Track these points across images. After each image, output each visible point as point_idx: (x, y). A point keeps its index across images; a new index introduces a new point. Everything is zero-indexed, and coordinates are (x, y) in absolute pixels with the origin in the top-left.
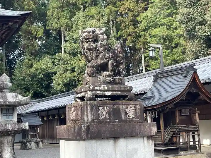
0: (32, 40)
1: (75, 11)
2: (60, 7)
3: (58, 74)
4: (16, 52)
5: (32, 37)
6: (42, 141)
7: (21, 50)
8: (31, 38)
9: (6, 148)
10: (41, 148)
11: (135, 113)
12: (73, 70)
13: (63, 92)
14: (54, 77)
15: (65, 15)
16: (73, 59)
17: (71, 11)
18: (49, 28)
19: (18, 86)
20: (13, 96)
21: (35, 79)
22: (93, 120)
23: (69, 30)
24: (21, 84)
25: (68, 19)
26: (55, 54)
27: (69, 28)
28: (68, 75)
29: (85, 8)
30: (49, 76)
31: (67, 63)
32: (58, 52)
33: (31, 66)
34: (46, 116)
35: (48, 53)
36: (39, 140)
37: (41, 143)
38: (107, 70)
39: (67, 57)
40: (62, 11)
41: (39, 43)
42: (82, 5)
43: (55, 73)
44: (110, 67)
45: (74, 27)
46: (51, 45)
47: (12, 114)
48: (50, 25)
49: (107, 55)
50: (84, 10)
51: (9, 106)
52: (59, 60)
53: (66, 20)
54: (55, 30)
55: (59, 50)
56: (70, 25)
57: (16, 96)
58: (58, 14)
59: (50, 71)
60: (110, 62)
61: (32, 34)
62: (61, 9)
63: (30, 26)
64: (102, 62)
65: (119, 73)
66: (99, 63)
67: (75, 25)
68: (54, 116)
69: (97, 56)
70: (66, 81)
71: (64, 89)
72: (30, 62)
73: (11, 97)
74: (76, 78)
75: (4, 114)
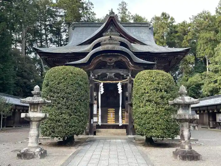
2: (205, 43)
3: (205, 85)
4: (177, 73)
5: (187, 62)
6: (197, 126)
7: (179, 71)
8: (186, 64)
9: (185, 129)
10: (196, 130)
12: (216, 82)
13: (209, 96)
14: (202, 86)
15: (209, 47)
16: (215, 75)
20: (188, 98)
21: (190, 88)
23: (212, 56)
25: (211, 50)
26: (202, 72)
28: (212, 85)
30: (199, 86)
31: (211, 78)
33: (187, 80)
34: (199, 110)
35: (197, 72)
36: (195, 125)
37: (196, 127)
39: (211, 74)
40: (207, 45)
41: (191, 66)
43: (203, 84)
46: (199, 67)
47: (188, 109)
48: (199, 55)
51: (186, 104)
52: (205, 76)
54: (202, 57)
55: (205, 69)
56: (213, 53)
57: (190, 98)
58: (204, 47)
59: (200, 83)
62: (206, 44)
67: (216, 53)
68: (204, 111)
70: (211, 89)
71: (209, 94)
72: (186, 78)
73: (187, 99)
74: (218, 87)
75: (183, 109)
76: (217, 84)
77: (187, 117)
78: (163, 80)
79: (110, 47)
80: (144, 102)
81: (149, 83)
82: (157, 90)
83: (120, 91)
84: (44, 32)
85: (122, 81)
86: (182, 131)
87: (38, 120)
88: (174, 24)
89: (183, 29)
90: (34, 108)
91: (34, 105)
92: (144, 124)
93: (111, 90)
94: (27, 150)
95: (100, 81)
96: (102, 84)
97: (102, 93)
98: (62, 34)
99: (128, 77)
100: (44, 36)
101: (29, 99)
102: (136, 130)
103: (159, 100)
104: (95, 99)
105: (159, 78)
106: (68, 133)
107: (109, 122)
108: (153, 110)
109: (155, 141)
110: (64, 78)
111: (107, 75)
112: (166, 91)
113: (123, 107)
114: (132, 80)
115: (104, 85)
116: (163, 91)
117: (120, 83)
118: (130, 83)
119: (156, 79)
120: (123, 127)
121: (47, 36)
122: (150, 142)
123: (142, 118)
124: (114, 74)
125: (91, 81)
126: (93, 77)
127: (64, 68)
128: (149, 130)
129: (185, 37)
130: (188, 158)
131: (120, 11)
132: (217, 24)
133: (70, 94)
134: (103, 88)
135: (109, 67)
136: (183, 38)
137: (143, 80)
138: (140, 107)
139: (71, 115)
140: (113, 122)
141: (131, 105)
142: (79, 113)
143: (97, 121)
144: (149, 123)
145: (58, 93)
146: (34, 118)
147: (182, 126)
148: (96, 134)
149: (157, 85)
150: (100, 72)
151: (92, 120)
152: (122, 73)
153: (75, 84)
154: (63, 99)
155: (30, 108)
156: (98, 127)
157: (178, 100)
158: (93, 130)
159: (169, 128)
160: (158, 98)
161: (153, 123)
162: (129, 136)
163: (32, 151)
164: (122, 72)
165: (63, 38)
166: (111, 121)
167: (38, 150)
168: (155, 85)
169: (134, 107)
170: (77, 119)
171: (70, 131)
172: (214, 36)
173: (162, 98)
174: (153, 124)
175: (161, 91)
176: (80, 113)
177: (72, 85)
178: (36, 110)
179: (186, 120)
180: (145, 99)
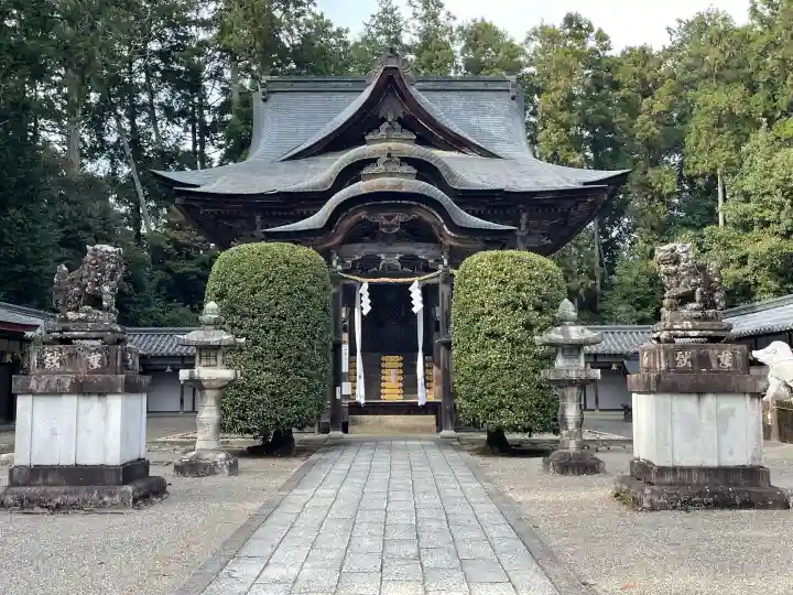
0: (652, 199)
1: (746, 130)
2: (714, 126)
8: (649, 197)
9: (569, 403)
11: (734, 361)
12: (743, 261)
15: (725, 141)
16: (742, 237)
17: (737, 133)
18: (689, 172)
19: (625, 298)
22: (668, 369)
23: (734, 174)
24: (629, 294)
25: (731, 150)
26: (704, 226)
27: (733, 168)
29: (771, 121)
31: (730, 247)
32: (709, 223)
33: (651, 256)
35: (688, 225)
38: (695, 301)
39: (729, 233)
40: (718, 134)
42: (763, 116)
44: (698, 297)
45: (745, 167)
49: (693, 281)
50: (769, 126)
51: (573, 345)
53: (728, 153)
54: (703, 176)
55: (711, 217)
56: (737, 162)
57: (582, 331)
58: (707, 142)
60: (698, 290)
61: (653, 188)
62: (716, 130)
63: (650, 171)
64: (685, 290)
65: (714, 305)
66: (680, 292)
67: (747, 163)
69: (679, 283)
72: (649, 248)
73: (576, 333)
74: (750, 279)
75: (565, 357)
76: (747, 269)
77: (573, 375)
78: (531, 278)
79: (388, 183)
80: (480, 338)
81: (494, 287)
82: (515, 308)
83: (418, 306)
84: (143, 80)
85: (422, 278)
86: (564, 407)
87: (220, 385)
88: (608, 53)
89: (640, 75)
90: (208, 357)
91: (208, 351)
92: (481, 396)
93: (390, 302)
94: (197, 457)
95: (359, 279)
96: (366, 286)
97: (365, 313)
98: (205, 83)
99: (441, 266)
100: (144, 97)
101: (196, 336)
102: (461, 412)
103: (519, 334)
104: (345, 330)
105: (522, 272)
106: (282, 420)
107: (386, 397)
108: (505, 359)
109: (516, 446)
110: (266, 276)
111: (380, 259)
112: (538, 308)
113: (428, 351)
114: (453, 275)
115: (372, 288)
116: (530, 308)
117: (416, 284)
118: (445, 282)
119: (512, 278)
120: (429, 408)
121: (152, 95)
122: (498, 445)
123: (474, 382)
124: (401, 258)
125: (335, 279)
126: (340, 267)
127: (267, 250)
128: (492, 411)
129: (645, 103)
130: (573, 468)
131: (419, 11)
132: (751, 61)
133: (285, 319)
134: (369, 297)
135: (386, 239)
136: (639, 106)
137: (478, 279)
138: (469, 351)
139: (288, 375)
140: (398, 397)
141: (448, 345)
142: (307, 370)
143: (350, 393)
144: (493, 394)
145: (254, 317)
146: (210, 380)
147: (564, 397)
148: (350, 429)
149: (516, 294)
150: (359, 251)
151: (338, 389)
152: (424, 253)
153: (296, 291)
154: (267, 332)
155: (197, 358)
156: (356, 409)
157: (555, 335)
158: (342, 417)
159: (543, 407)
160: (516, 328)
161: (503, 392)
162: (445, 433)
163: (209, 457)
164: (422, 252)
165: (210, 101)
166: (391, 392)
167: (222, 455)
168: (510, 293)
169: (454, 352)
170: (304, 383)
171: (288, 416)
172: (745, 101)
173: (528, 326)
174: (504, 396)
175: (525, 308)
176: (312, 368)
177: (289, 294)
178: (213, 362)
179: (570, 383)
180: (483, 331)
